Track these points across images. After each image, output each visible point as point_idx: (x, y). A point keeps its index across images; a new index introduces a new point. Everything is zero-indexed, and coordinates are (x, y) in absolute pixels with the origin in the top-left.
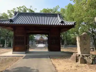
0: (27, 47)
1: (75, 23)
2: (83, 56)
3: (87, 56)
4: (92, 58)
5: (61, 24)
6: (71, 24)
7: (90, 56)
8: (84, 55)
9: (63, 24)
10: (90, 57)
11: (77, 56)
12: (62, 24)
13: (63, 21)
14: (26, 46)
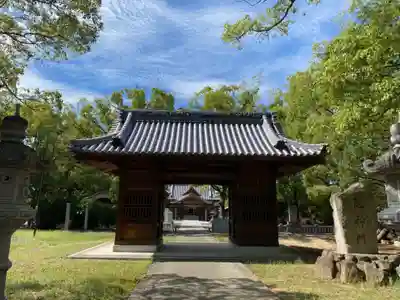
1: (324, 150)
2: (355, 260)
3: (369, 260)
4: (382, 267)
5: (277, 150)
6: (312, 153)
7: (376, 259)
8: (358, 255)
9: (286, 153)
10: (377, 262)
11: (336, 259)
12: (281, 151)
13: (285, 140)
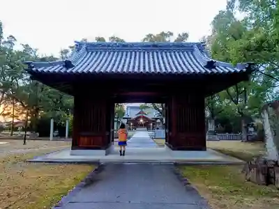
0: (109, 136)
5: (207, 69)
6: (238, 70)
12: (211, 70)
14: (107, 134)
